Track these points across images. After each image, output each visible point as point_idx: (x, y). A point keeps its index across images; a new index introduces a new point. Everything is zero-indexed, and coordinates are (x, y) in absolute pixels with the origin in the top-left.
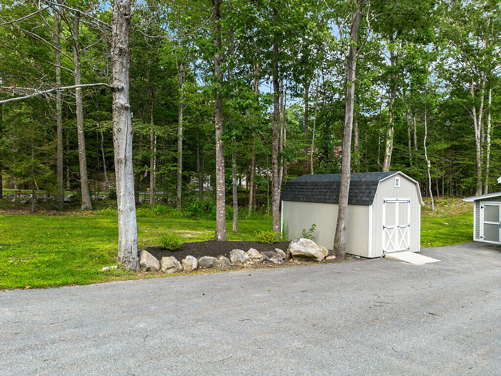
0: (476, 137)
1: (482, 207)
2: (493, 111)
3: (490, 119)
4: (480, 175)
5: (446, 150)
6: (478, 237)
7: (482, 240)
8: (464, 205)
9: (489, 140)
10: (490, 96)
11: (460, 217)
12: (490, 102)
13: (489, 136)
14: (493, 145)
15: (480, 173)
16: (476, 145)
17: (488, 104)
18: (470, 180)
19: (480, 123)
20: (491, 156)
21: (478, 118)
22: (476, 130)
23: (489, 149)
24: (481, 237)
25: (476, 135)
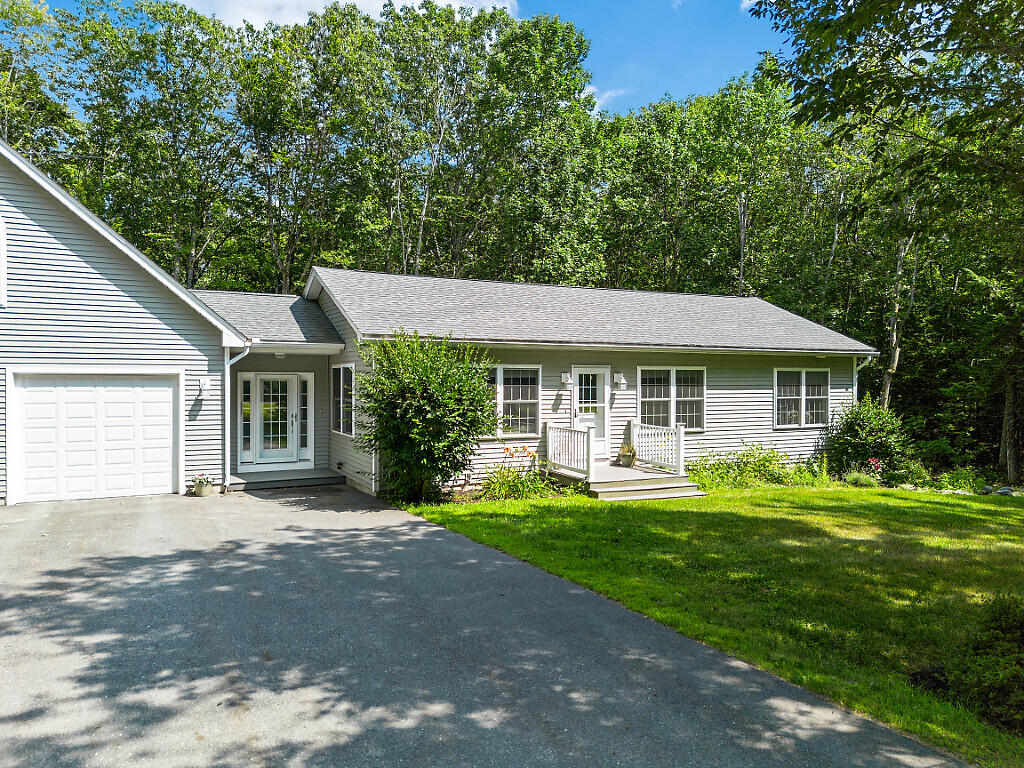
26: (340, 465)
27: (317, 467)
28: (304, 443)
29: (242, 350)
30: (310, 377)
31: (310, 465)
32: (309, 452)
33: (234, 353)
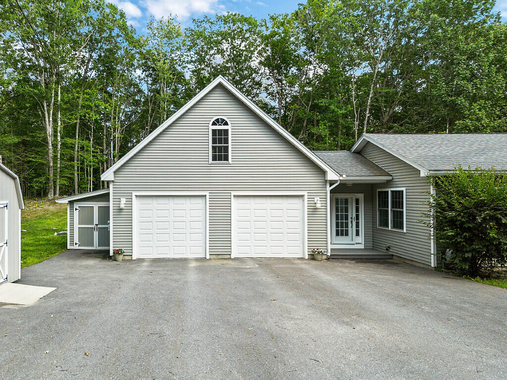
0: (48, 134)
1: (76, 209)
2: (62, 109)
3: (59, 116)
4: (52, 175)
5: (17, 145)
6: (72, 244)
7: (76, 247)
8: (37, 208)
9: (59, 138)
10: (59, 92)
11: (37, 221)
12: (59, 99)
13: (59, 134)
14: (63, 144)
15: (52, 172)
16: (47, 143)
17: (58, 100)
18: (42, 179)
19: (51, 119)
20: (62, 154)
21: (49, 114)
22: (48, 127)
23: (59, 147)
24: (76, 244)
25: (48, 132)
26: (388, 249)
27: (366, 247)
28: (357, 234)
29: (336, 181)
30: (361, 196)
31: (362, 247)
32: (361, 239)
33: (332, 183)
